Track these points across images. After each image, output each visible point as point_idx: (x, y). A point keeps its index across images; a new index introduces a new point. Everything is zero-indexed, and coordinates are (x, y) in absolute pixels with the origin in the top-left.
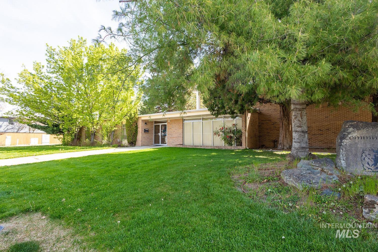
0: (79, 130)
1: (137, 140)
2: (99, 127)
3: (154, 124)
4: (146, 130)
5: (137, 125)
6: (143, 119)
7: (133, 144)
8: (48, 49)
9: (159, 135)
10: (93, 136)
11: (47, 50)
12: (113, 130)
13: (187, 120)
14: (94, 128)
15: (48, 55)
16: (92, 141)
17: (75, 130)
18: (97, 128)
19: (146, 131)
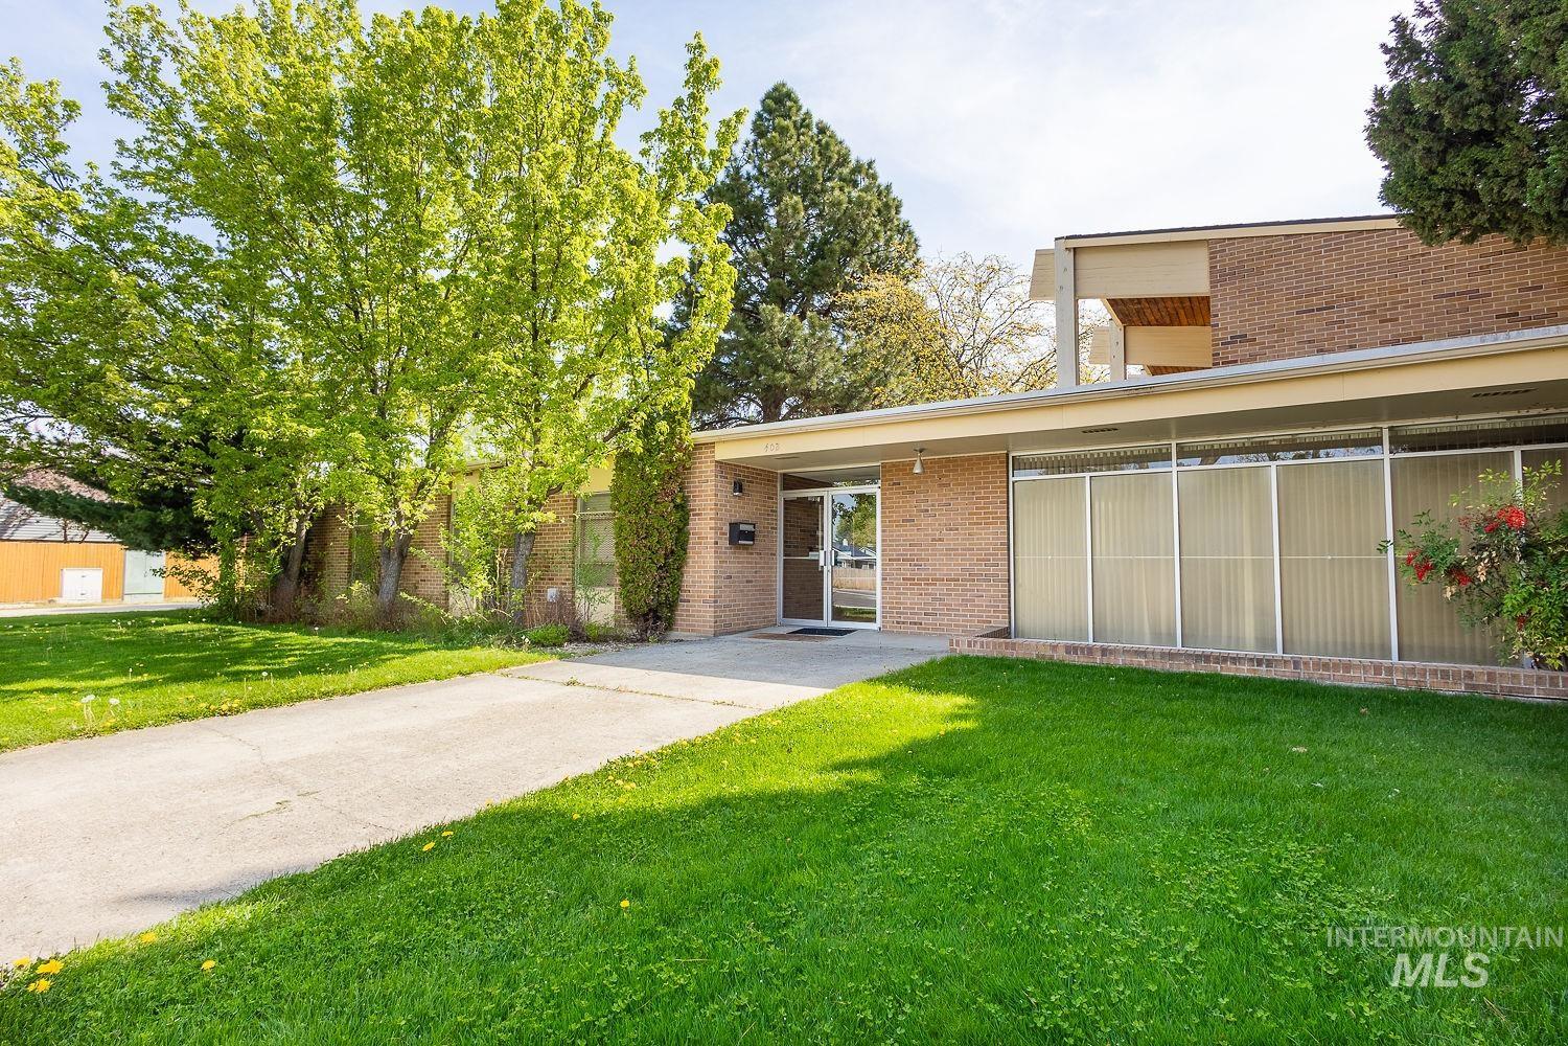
0: (307, 525)
1: (684, 595)
2: (432, 508)
3: (782, 496)
4: (742, 527)
5: (685, 499)
6: (724, 453)
7: (657, 618)
8: (113, 21)
9: (822, 563)
10: (393, 565)
11: (108, 30)
12: (529, 525)
13: (1030, 465)
14: (399, 517)
15: (120, 57)
16: (386, 598)
17: (290, 525)
18: (420, 516)
19: (740, 536)
